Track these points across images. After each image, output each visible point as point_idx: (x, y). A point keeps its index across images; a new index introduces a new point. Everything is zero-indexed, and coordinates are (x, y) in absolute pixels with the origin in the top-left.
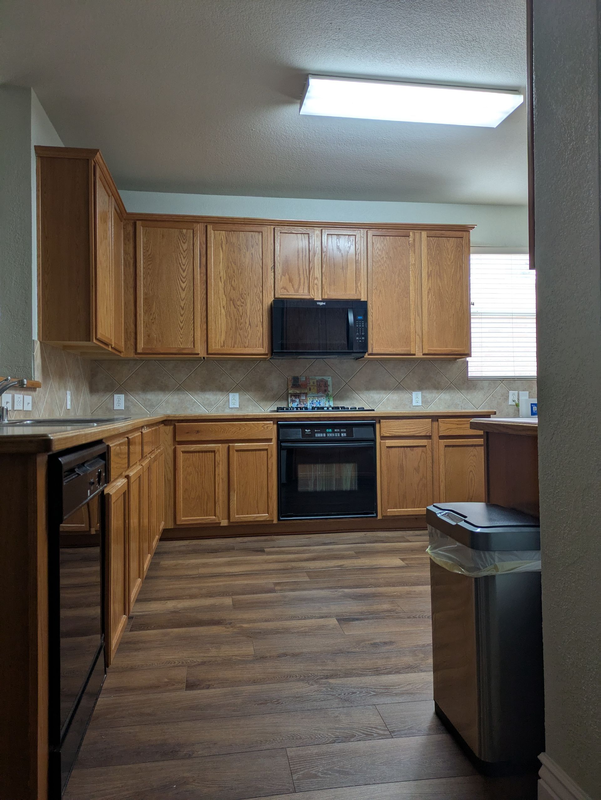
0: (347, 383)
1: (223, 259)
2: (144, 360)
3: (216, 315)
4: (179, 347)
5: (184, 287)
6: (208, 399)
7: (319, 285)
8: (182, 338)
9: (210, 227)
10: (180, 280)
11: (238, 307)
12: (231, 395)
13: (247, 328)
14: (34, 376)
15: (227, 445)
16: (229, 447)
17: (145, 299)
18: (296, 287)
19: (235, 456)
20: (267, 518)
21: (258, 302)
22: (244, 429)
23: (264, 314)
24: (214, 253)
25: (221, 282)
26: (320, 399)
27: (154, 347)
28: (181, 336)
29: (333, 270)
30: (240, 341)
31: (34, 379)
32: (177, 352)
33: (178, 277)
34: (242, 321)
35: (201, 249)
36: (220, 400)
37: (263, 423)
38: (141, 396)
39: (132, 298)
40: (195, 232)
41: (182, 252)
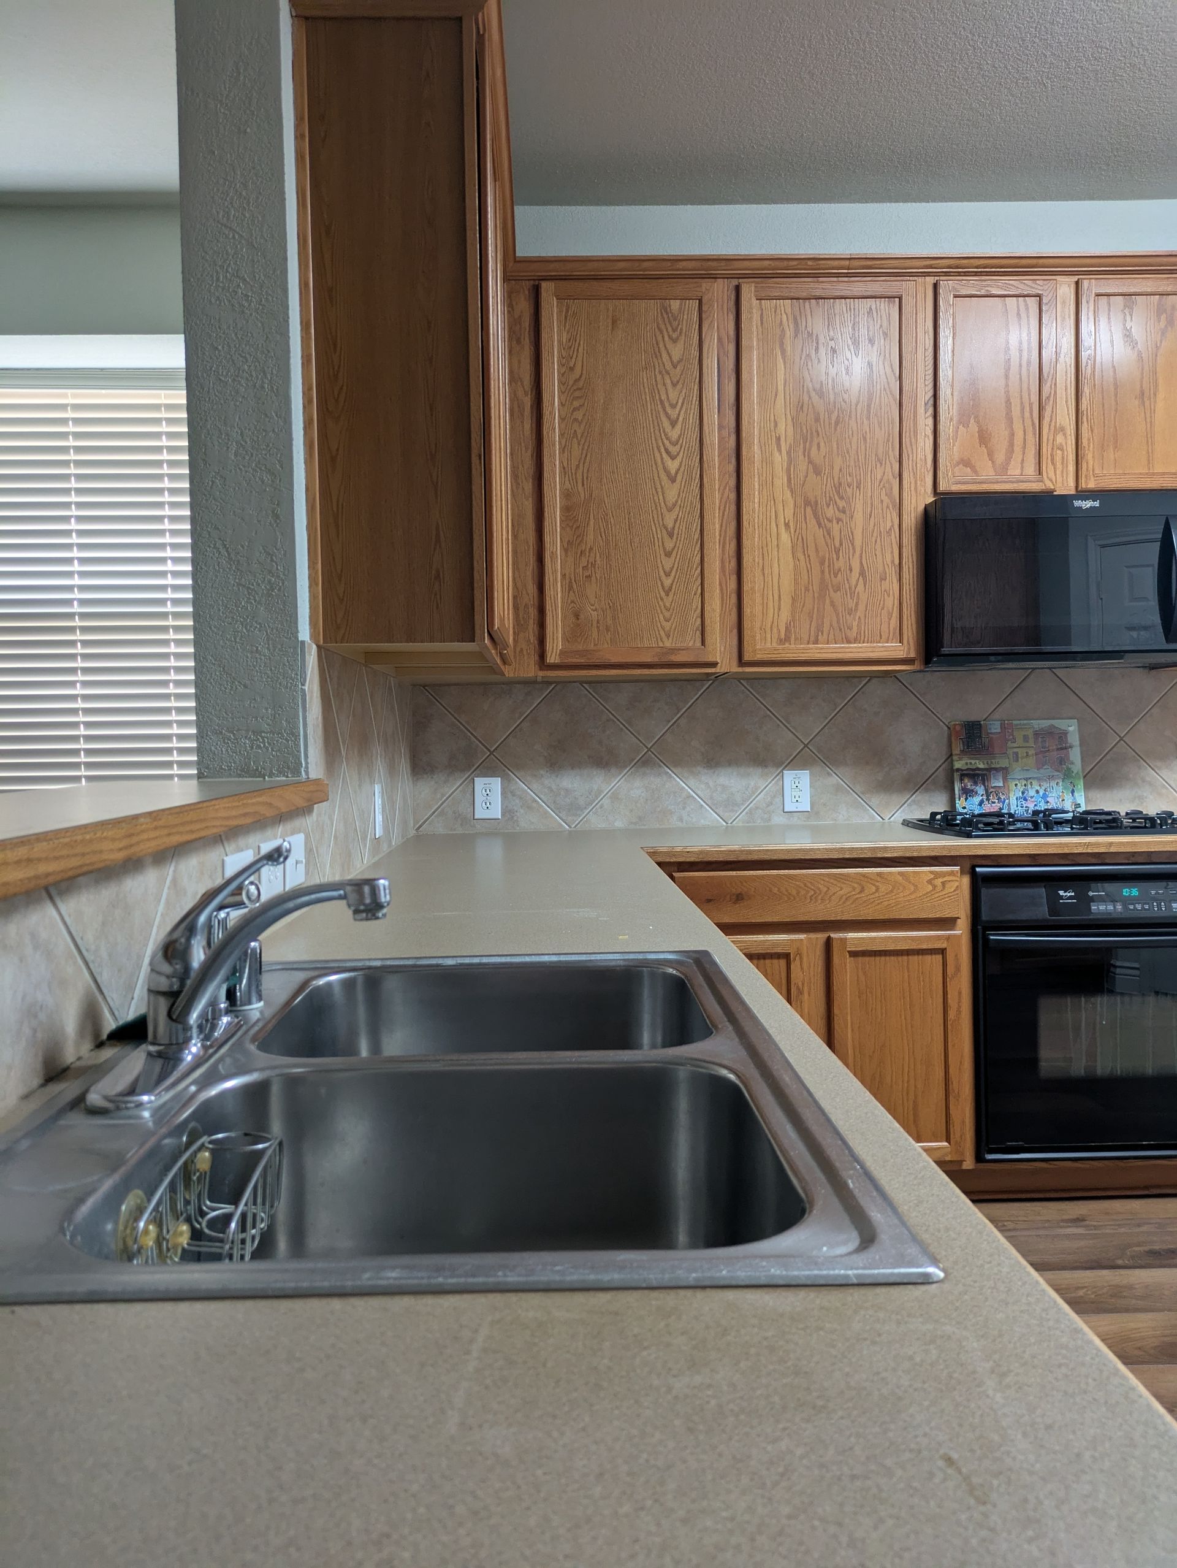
0: (1121, 739)
1: (785, 384)
2: (551, 683)
3: (765, 549)
4: (661, 645)
5: (673, 472)
6: (724, 788)
7: (1070, 450)
8: (667, 620)
9: (748, 291)
10: (663, 450)
11: (829, 525)
12: (789, 776)
13: (853, 582)
14: (307, 763)
15: (821, 936)
16: (828, 942)
17: (566, 509)
18: (1000, 457)
19: (846, 971)
20: (946, 1155)
21: (888, 507)
22: (874, 889)
23: (905, 541)
24: (759, 367)
25: (780, 451)
26: (1045, 785)
27: (592, 647)
28: (667, 614)
29: (1113, 403)
30: (835, 624)
31: (307, 773)
32: (656, 659)
33: (657, 443)
34: (841, 564)
35: (721, 355)
36: (757, 789)
37: (931, 872)
38: (546, 782)
39: (529, 506)
40: (705, 308)
41: (669, 366)
